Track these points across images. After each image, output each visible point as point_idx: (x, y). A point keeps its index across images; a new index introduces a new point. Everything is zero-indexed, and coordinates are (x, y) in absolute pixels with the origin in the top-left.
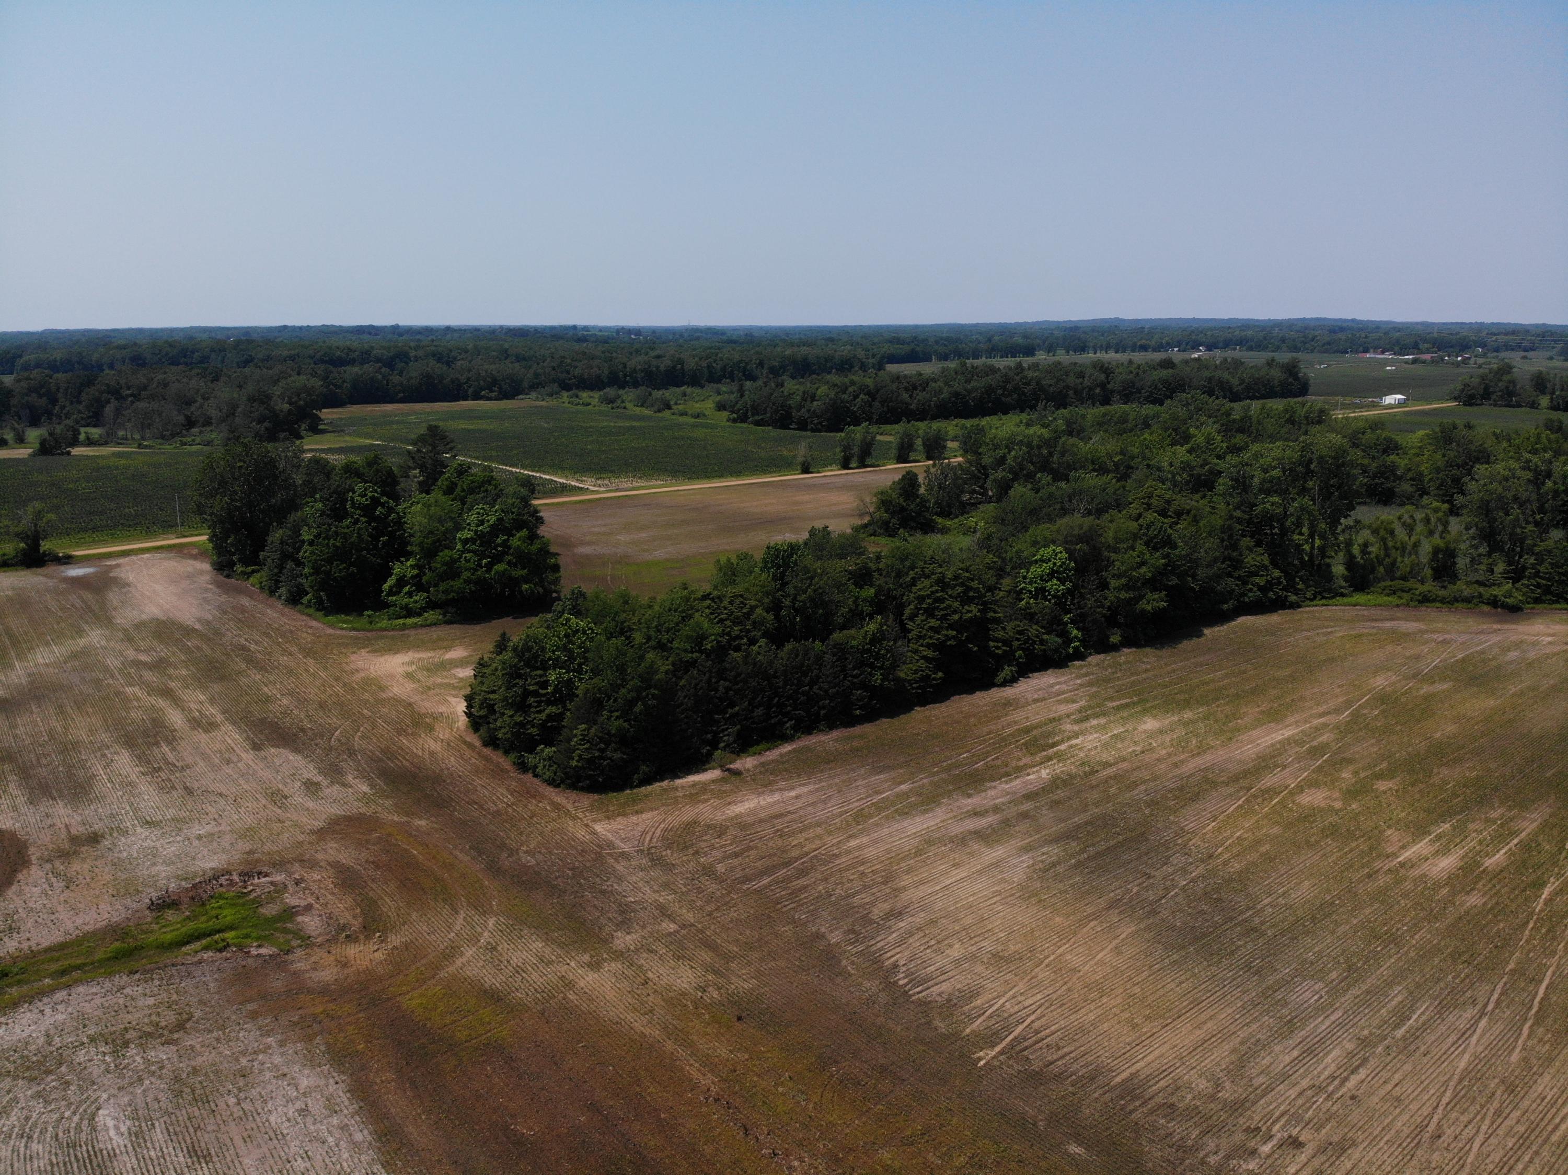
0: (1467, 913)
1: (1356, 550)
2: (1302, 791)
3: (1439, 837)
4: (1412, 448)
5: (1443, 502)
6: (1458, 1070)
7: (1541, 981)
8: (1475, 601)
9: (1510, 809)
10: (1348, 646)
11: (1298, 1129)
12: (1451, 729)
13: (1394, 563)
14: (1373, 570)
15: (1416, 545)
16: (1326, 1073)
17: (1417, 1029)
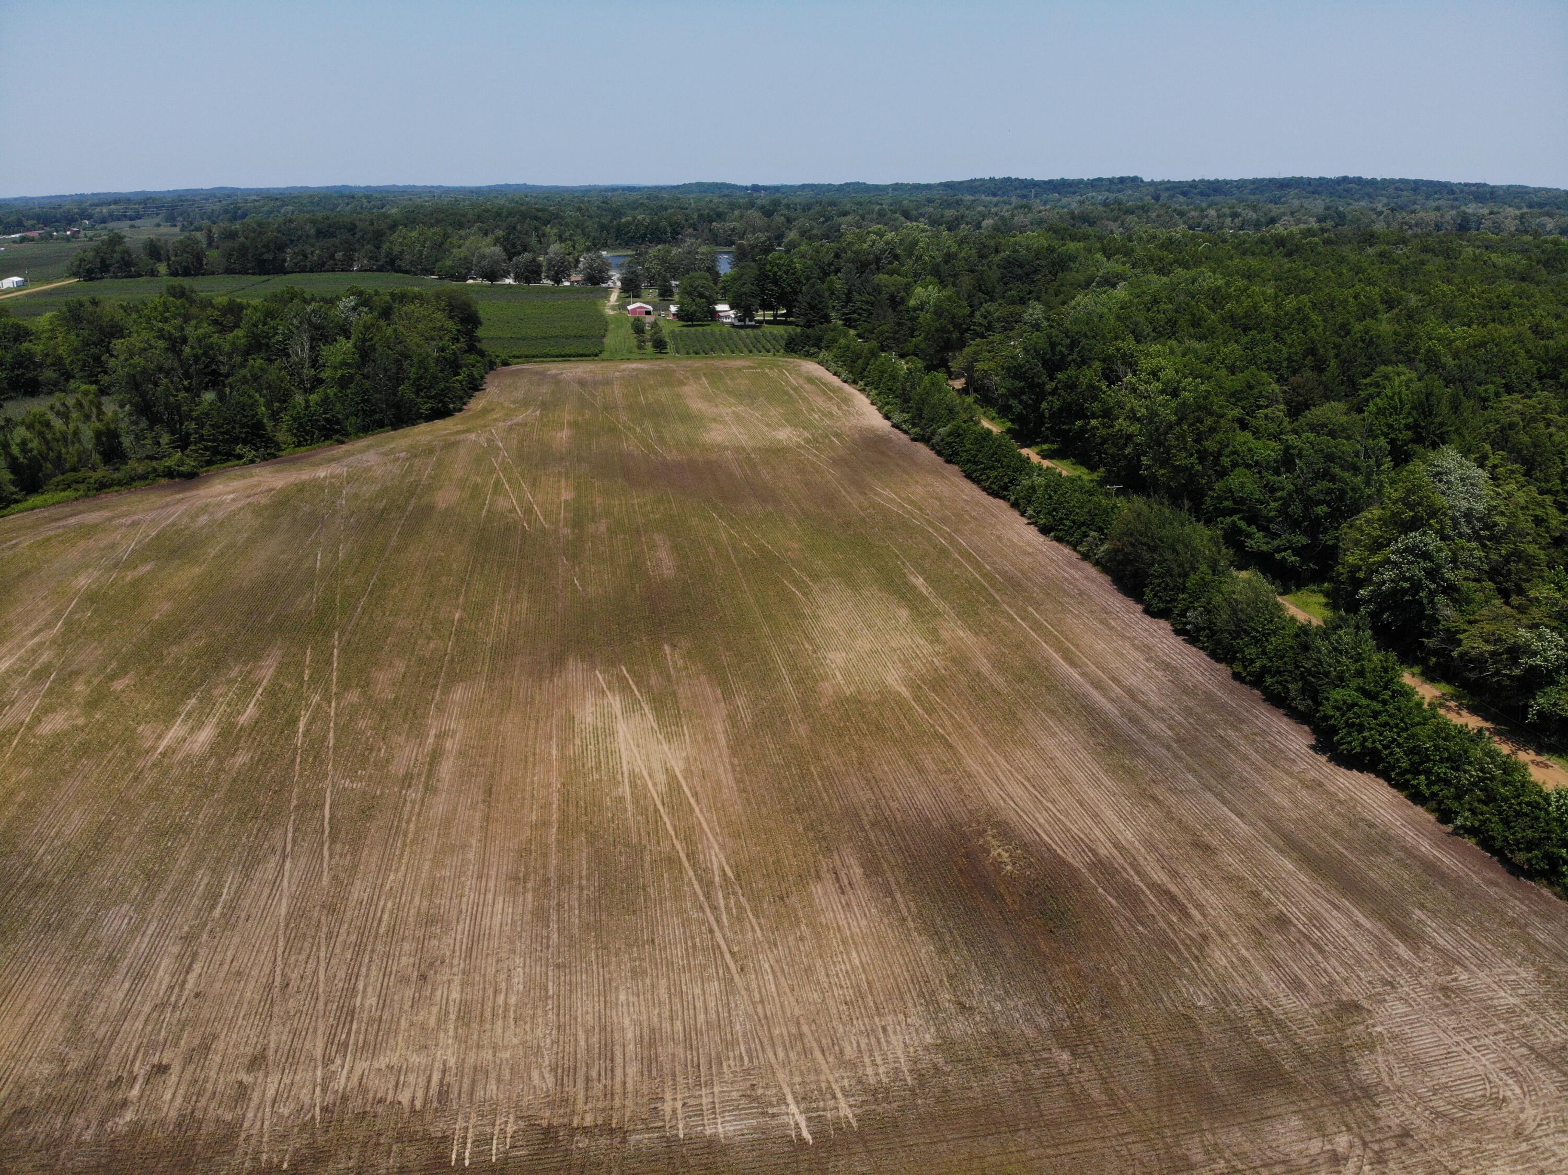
0: (239, 773)
1: (15, 450)
2: (40, 721)
3: (189, 715)
4: (43, 332)
5: (91, 383)
6: (282, 917)
7: (324, 804)
8: (151, 476)
9: (246, 663)
10: (38, 554)
11: (158, 1055)
12: (167, 606)
13: (59, 457)
14: (40, 468)
15: (76, 433)
16: (164, 987)
17: (232, 901)
